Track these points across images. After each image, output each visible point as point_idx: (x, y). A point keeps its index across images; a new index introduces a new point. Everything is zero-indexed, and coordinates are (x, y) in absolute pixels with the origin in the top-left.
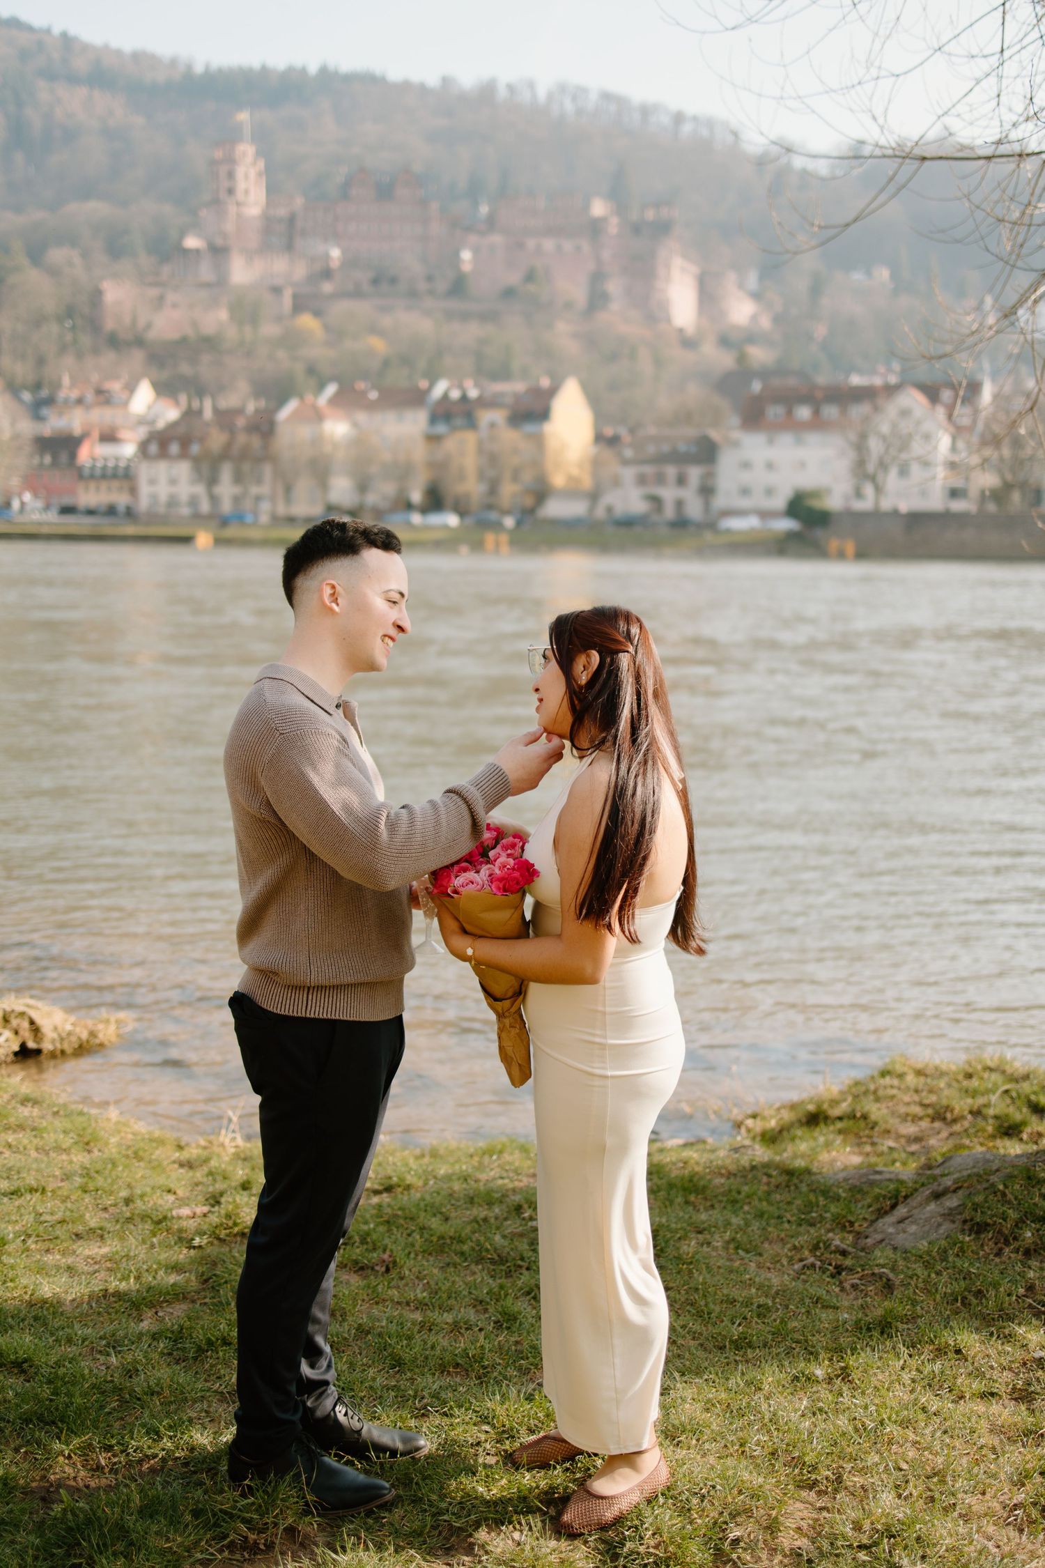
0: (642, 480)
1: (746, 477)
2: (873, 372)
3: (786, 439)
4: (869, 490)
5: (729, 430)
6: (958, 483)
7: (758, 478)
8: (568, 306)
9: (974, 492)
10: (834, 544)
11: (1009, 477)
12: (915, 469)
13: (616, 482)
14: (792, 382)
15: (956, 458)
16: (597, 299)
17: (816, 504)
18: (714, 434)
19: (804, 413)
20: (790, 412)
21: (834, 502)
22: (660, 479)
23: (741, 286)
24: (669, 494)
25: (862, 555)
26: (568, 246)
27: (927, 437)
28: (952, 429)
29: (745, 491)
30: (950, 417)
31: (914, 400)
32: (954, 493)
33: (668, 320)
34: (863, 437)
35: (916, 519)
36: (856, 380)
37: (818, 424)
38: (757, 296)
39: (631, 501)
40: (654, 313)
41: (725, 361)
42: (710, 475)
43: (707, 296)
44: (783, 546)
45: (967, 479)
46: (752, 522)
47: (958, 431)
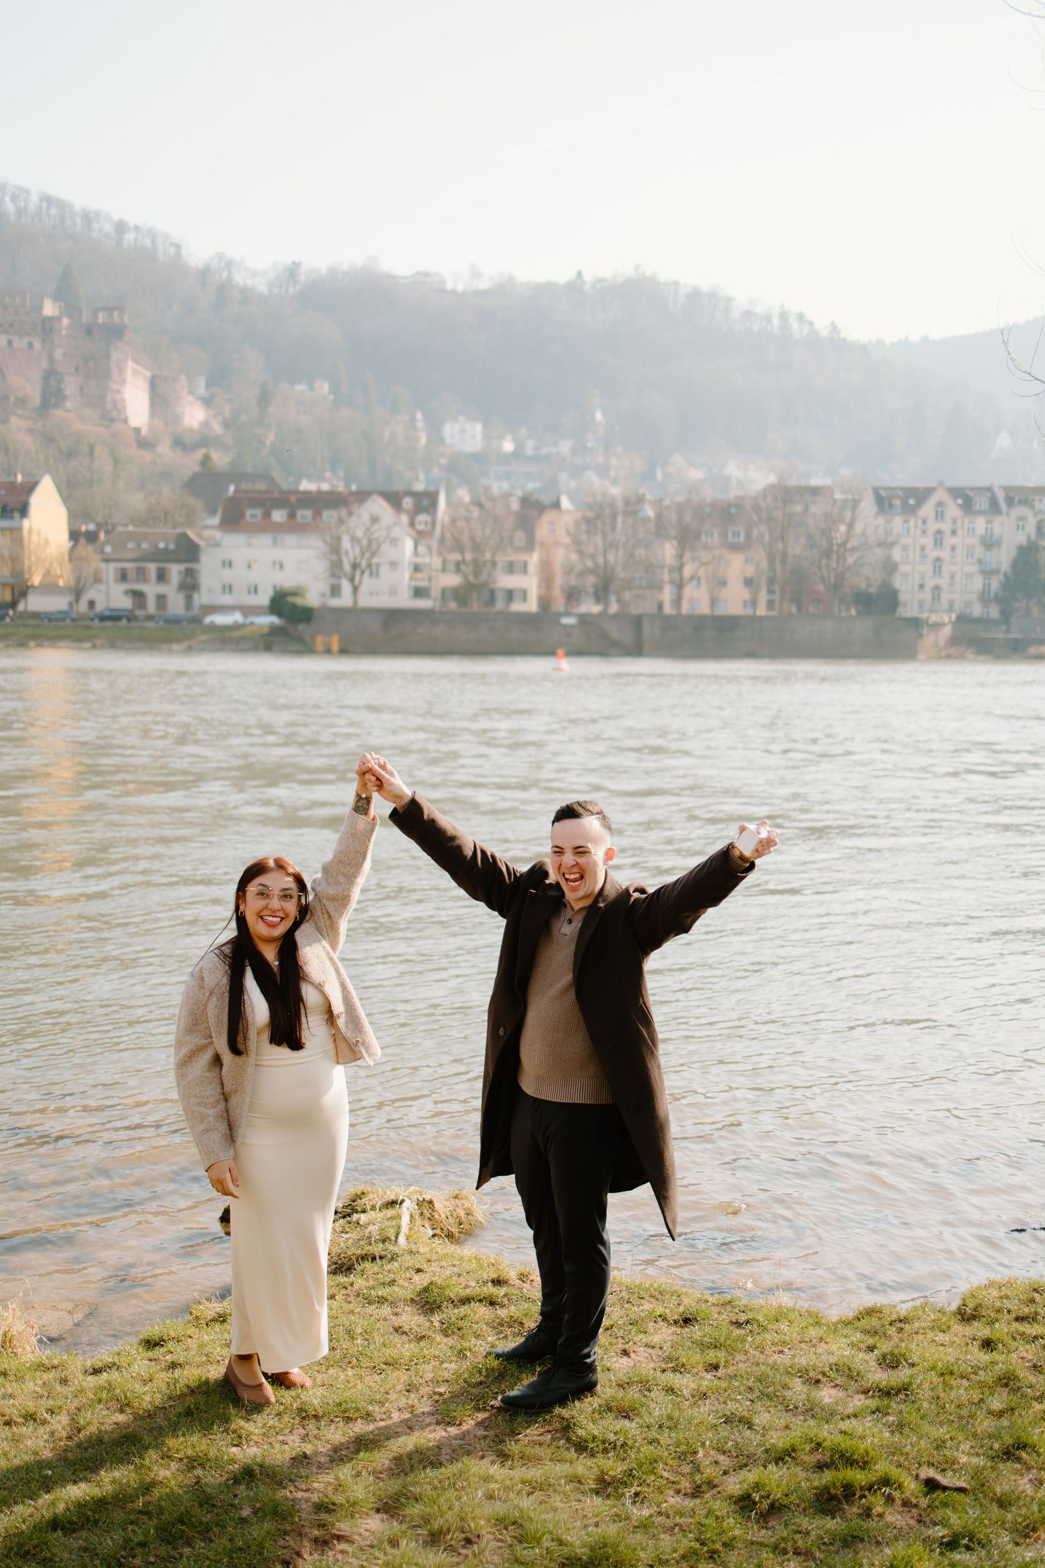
0: (123, 577)
1: (227, 575)
2: (321, 478)
3: (265, 539)
4: (346, 587)
5: (207, 529)
6: (423, 584)
7: (236, 576)
8: (22, 402)
9: (435, 592)
10: (320, 639)
11: (471, 578)
12: (384, 569)
13: (97, 579)
14: (261, 486)
15: (418, 560)
16: (52, 396)
17: (298, 601)
18: (191, 534)
19: (278, 516)
20: (267, 515)
21: (312, 599)
22: (141, 575)
23: (191, 392)
24: (151, 590)
25: (345, 651)
26: (20, 343)
27: (395, 541)
28: (413, 533)
29: (227, 588)
30: (412, 524)
31: (378, 506)
32: (419, 592)
33: (126, 421)
34: (338, 539)
35: (391, 616)
36: (306, 486)
37: (292, 526)
38: (207, 402)
39: (115, 597)
40: (111, 414)
41: (189, 464)
42: (190, 573)
43: (159, 399)
44: (270, 642)
45: (430, 579)
46: (237, 617)
47: (420, 536)
